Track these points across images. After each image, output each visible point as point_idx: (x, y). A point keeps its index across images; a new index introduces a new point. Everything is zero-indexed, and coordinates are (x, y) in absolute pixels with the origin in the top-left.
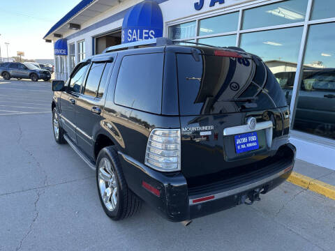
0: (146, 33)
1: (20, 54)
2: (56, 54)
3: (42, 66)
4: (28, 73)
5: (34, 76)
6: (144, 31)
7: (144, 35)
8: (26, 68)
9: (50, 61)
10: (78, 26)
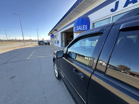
0: (84, 27)
1: (43, 39)
2: (51, 38)
3: (48, 41)
4: (45, 43)
5: (46, 44)
6: (83, 26)
7: (83, 27)
8: (44, 42)
9: (50, 40)
10: (56, 30)
